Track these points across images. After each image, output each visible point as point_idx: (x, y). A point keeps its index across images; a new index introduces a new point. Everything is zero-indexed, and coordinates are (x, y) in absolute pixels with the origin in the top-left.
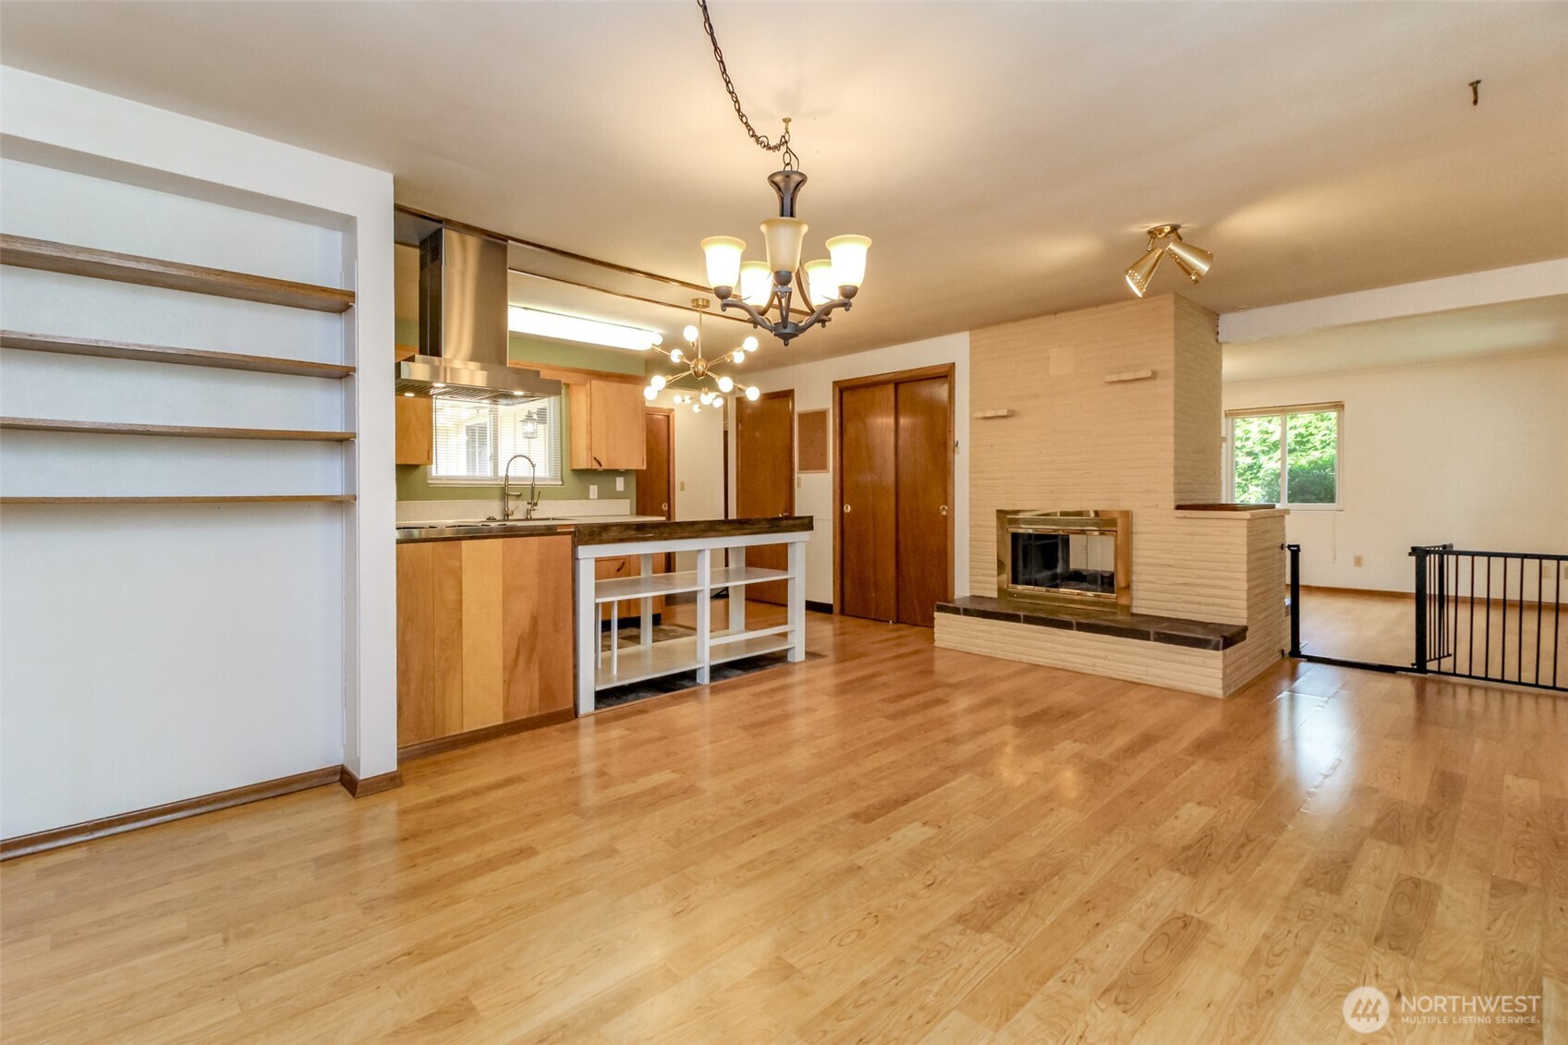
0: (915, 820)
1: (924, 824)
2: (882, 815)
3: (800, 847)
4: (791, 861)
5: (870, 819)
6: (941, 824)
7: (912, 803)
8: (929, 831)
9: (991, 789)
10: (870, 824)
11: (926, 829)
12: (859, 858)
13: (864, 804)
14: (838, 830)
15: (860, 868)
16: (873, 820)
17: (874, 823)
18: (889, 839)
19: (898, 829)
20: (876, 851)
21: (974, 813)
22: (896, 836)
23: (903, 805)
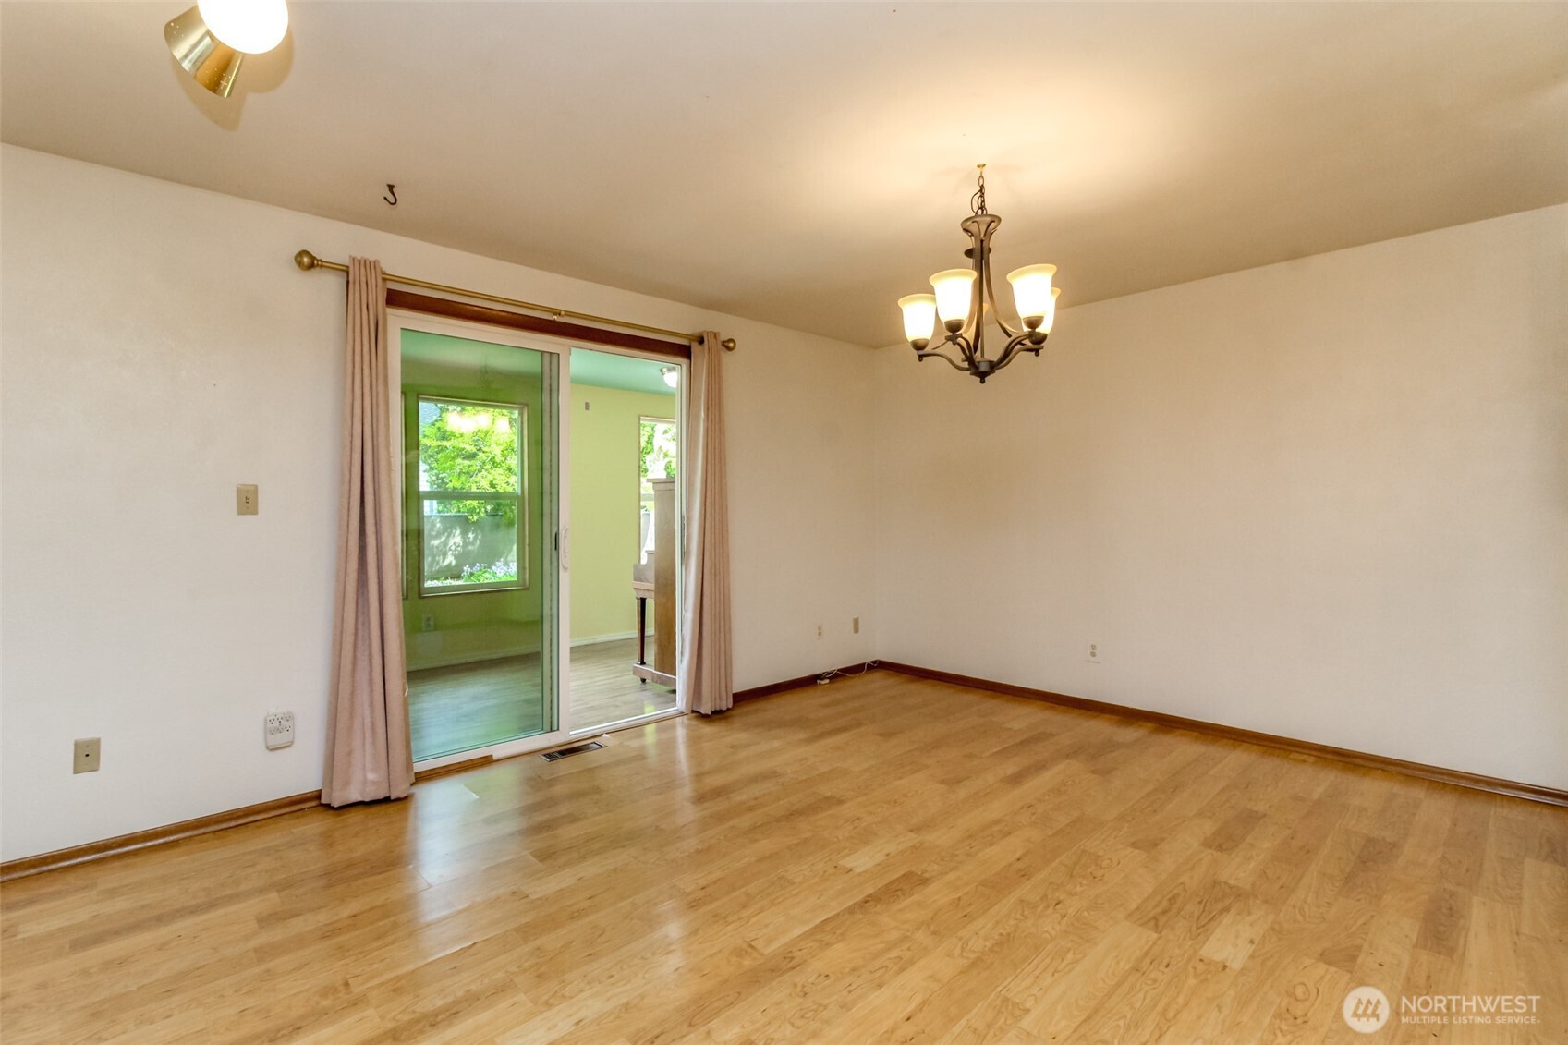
0: (860, 874)
1: (851, 870)
2: (893, 882)
3: (968, 848)
4: (970, 836)
5: (907, 876)
6: (833, 871)
7: (860, 898)
8: (848, 862)
9: (754, 920)
10: (906, 870)
11: (849, 865)
12: (912, 839)
13: (916, 897)
14: (938, 864)
15: (911, 831)
16: (904, 875)
17: (902, 873)
18: (888, 855)
19: (879, 864)
20: (899, 844)
21: (793, 884)
22: (880, 857)
23: (869, 896)
